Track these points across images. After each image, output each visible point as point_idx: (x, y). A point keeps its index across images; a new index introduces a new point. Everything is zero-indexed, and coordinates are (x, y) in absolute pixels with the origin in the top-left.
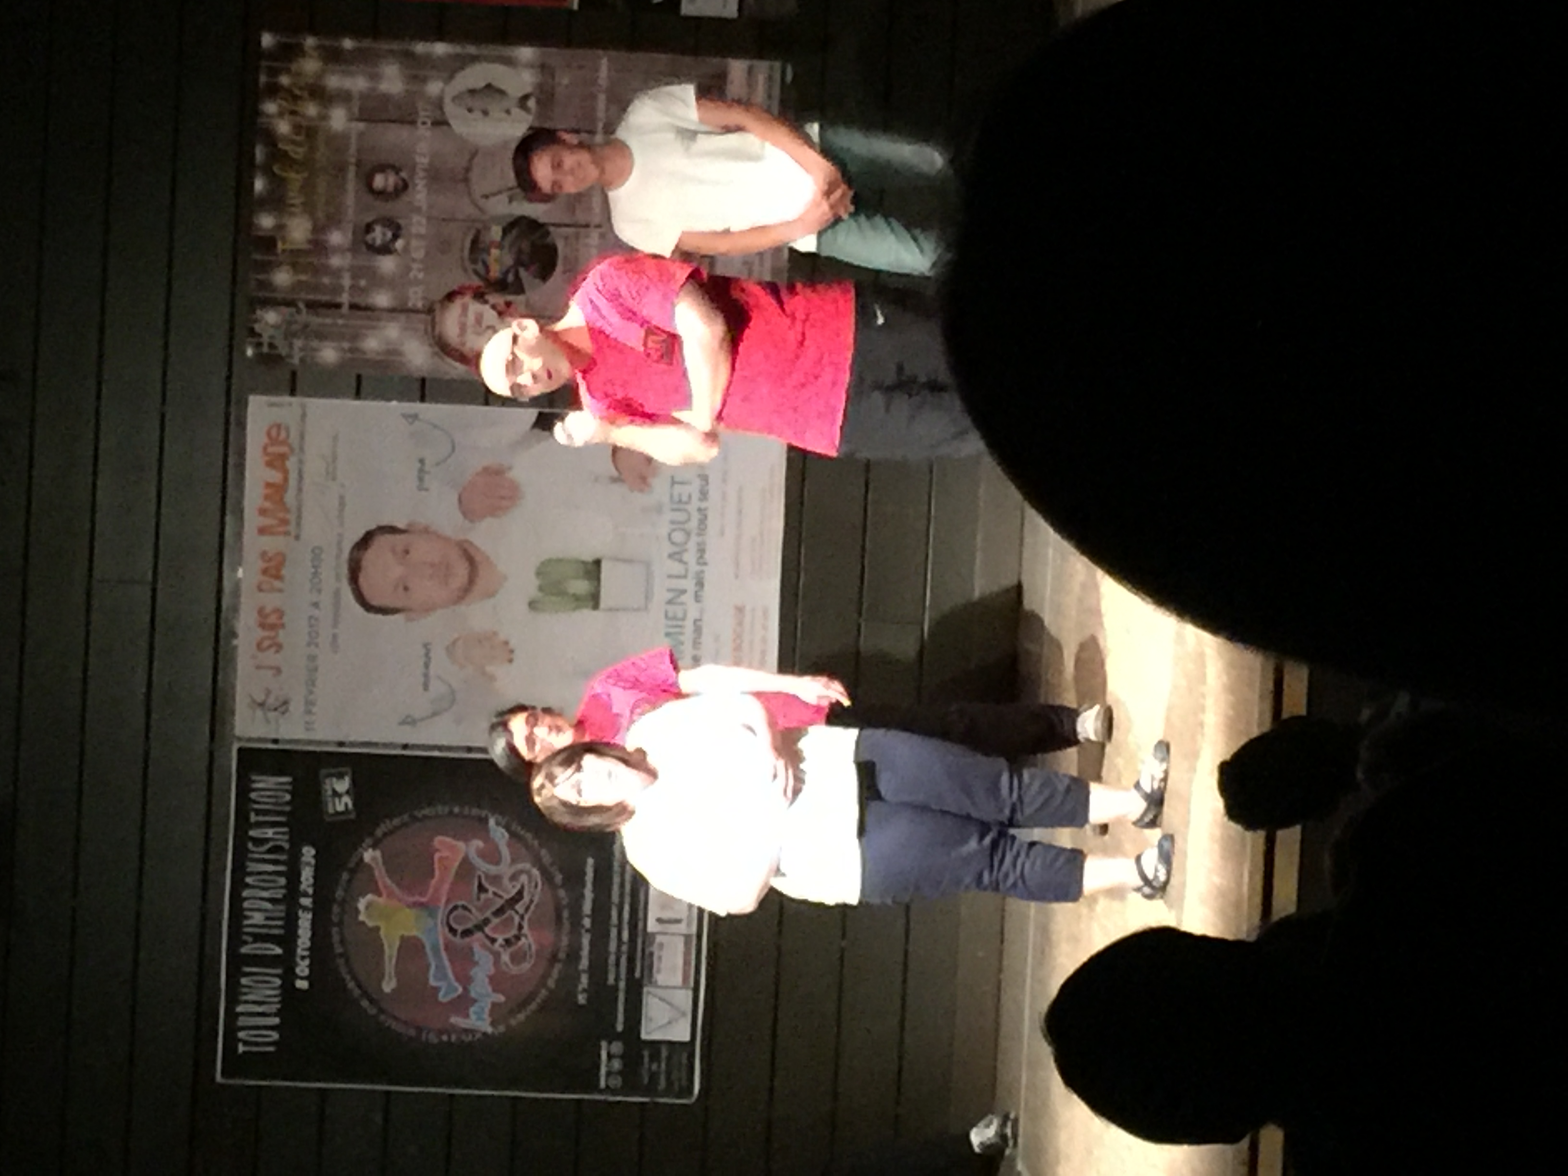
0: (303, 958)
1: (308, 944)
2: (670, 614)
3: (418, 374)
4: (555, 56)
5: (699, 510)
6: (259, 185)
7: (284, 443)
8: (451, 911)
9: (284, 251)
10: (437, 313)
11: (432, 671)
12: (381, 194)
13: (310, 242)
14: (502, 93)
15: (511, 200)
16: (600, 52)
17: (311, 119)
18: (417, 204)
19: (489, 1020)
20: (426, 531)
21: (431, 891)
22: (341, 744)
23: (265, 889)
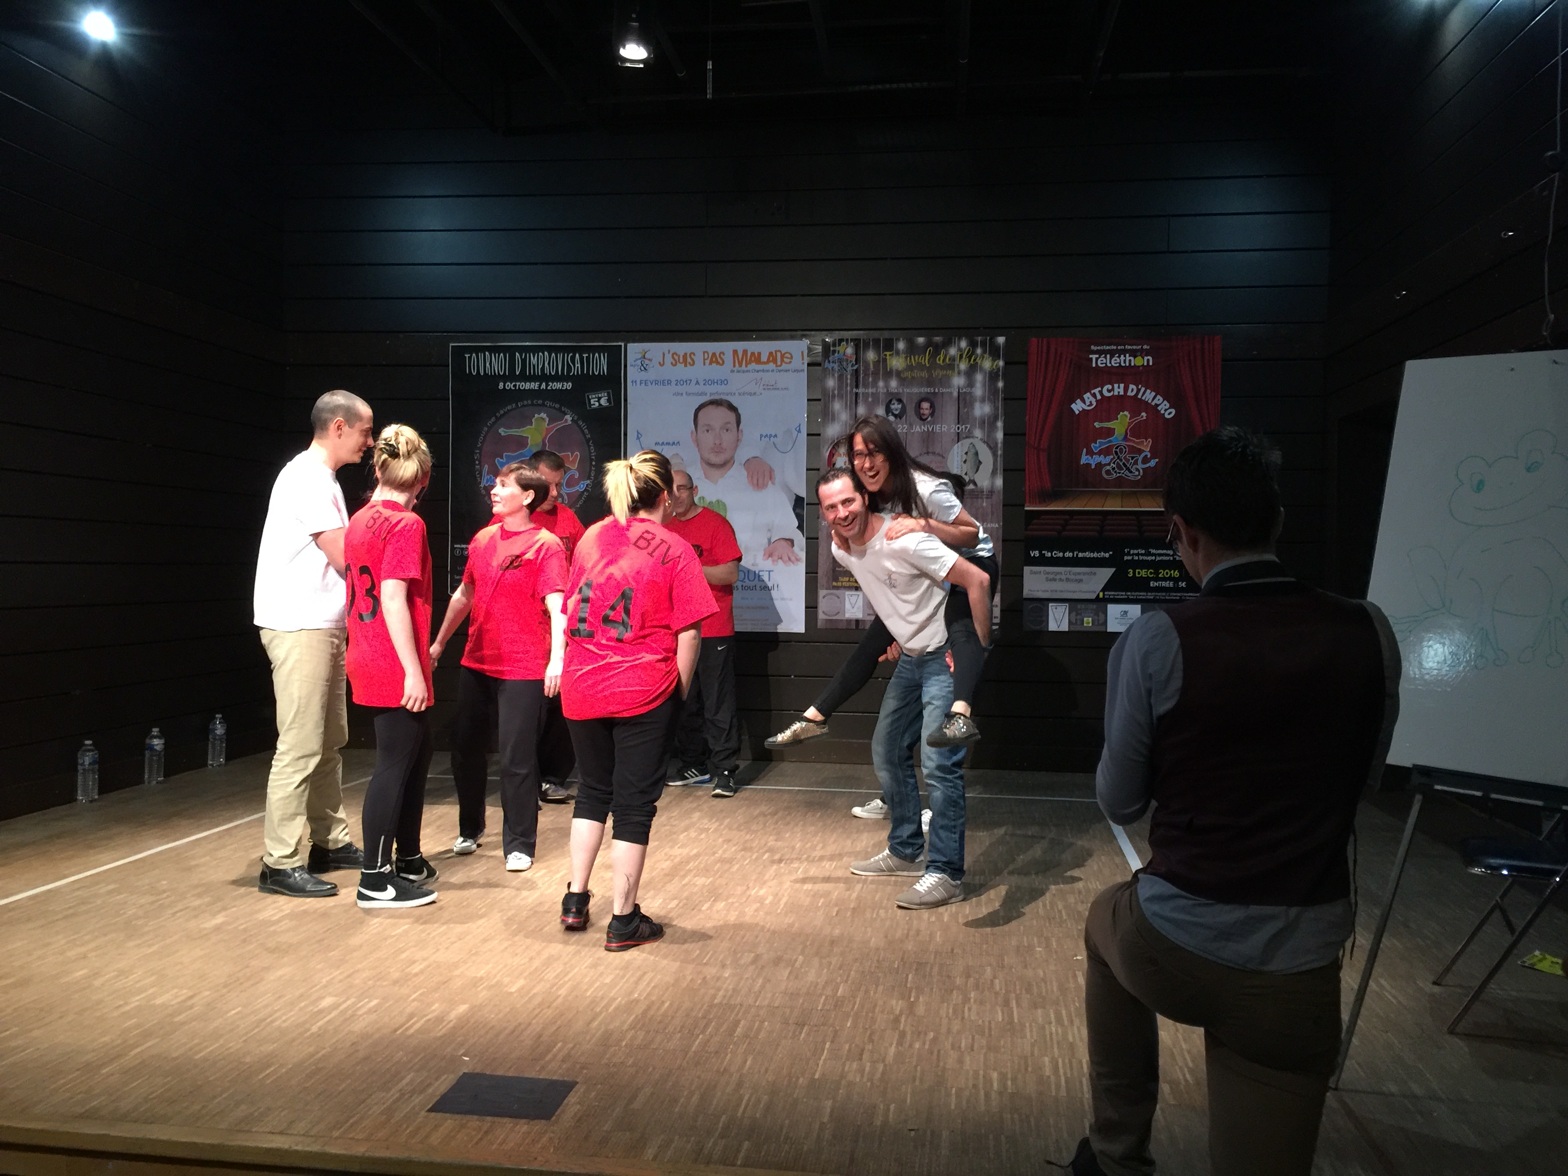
0: (515, 386)
1: (522, 388)
3: (821, 432)
4: (998, 498)
5: (757, 586)
6: (921, 340)
7: (782, 361)
9: (885, 355)
11: (665, 447)
12: (918, 406)
13: (891, 370)
14: (977, 471)
16: (1001, 523)
17: (958, 365)
18: (914, 426)
20: (739, 440)
22: (626, 400)
23: (549, 364)
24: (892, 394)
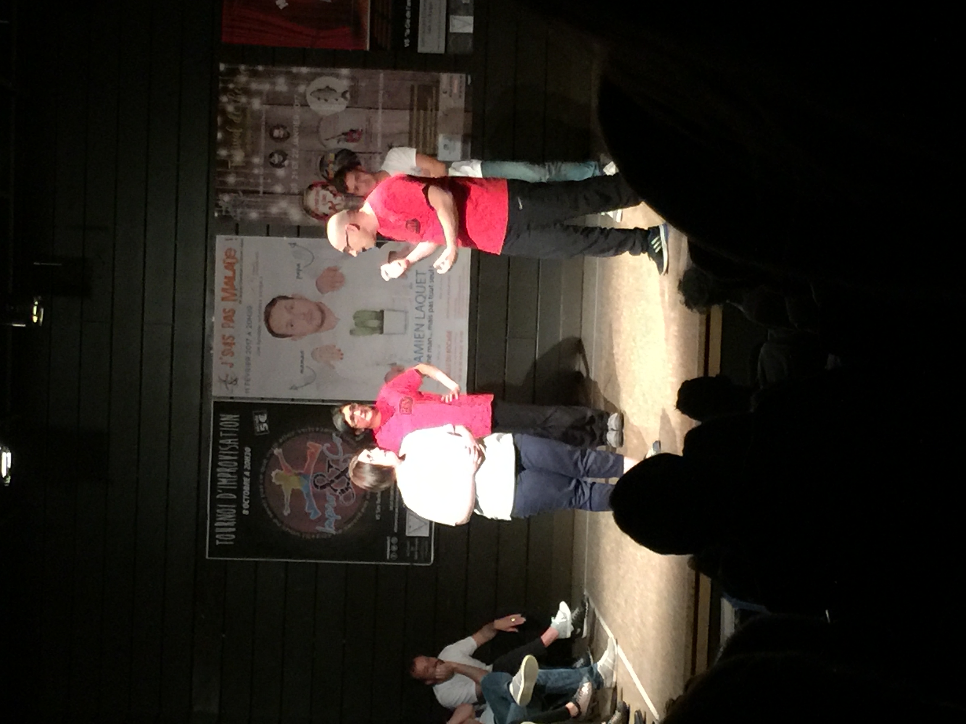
0: (246, 500)
1: (248, 493)
2: (417, 336)
3: (297, 224)
4: (359, 72)
5: (430, 286)
6: (219, 135)
7: (234, 257)
8: (315, 477)
9: (231, 167)
10: (305, 195)
11: (305, 364)
12: (278, 139)
13: (244, 162)
14: (334, 90)
15: (338, 142)
16: (381, 71)
17: (243, 104)
18: (294, 144)
19: (334, 528)
20: (302, 299)
21: (306, 467)
22: (262, 399)
23: (228, 468)
24: (265, 161)
